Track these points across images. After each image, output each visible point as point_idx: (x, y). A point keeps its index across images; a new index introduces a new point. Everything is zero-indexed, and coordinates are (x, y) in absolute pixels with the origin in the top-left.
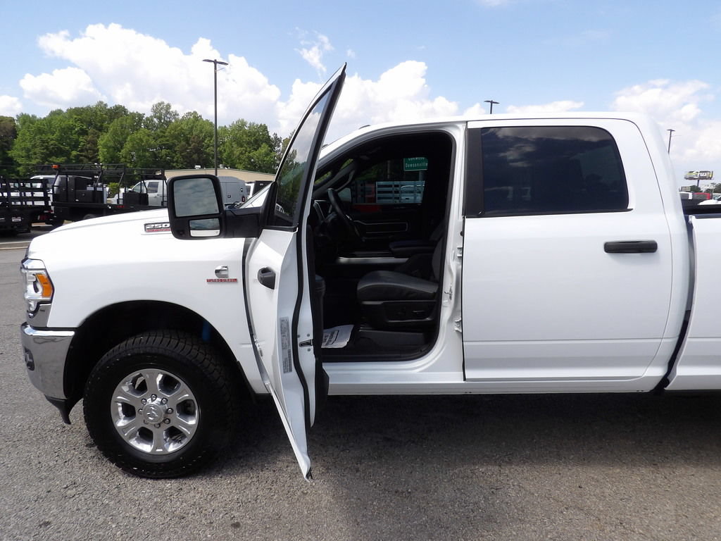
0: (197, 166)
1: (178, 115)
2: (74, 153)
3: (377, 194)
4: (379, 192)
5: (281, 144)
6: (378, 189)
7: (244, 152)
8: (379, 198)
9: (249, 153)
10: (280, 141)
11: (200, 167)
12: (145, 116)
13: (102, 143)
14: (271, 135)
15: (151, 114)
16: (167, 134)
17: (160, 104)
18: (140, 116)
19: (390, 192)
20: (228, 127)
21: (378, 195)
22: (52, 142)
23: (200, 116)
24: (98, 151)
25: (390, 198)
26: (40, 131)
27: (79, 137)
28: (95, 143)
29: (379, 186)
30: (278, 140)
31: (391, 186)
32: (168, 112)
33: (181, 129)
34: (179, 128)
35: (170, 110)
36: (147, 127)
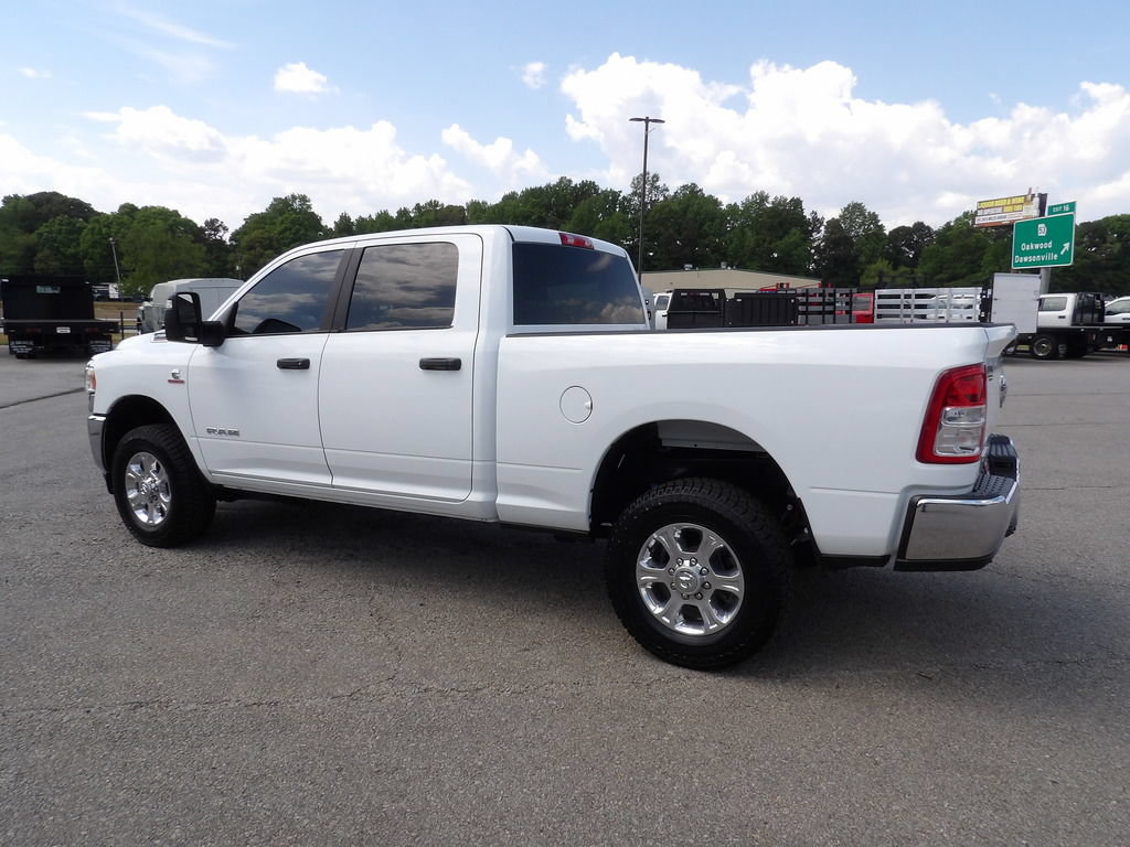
0: (687, 265)
1: (668, 190)
3: (876, 309)
4: (880, 307)
5: (822, 228)
6: (878, 302)
7: (761, 242)
8: (880, 316)
9: (770, 243)
10: (822, 224)
11: (691, 266)
12: (622, 195)
14: (807, 214)
15: (630, 191)
17: (643, 176)
18: (615, 195)
19: (898, 307)
20: (739, 204)
21: (877, 311)
23: (701, 190)
25: (898, 316)
29: (880, 297)
30: (817, 221)
31: (898, 297)
32: (654, 187)
33: (671, 210)
34: (667, 209)
35: (658, 184)
36: (624, 210)
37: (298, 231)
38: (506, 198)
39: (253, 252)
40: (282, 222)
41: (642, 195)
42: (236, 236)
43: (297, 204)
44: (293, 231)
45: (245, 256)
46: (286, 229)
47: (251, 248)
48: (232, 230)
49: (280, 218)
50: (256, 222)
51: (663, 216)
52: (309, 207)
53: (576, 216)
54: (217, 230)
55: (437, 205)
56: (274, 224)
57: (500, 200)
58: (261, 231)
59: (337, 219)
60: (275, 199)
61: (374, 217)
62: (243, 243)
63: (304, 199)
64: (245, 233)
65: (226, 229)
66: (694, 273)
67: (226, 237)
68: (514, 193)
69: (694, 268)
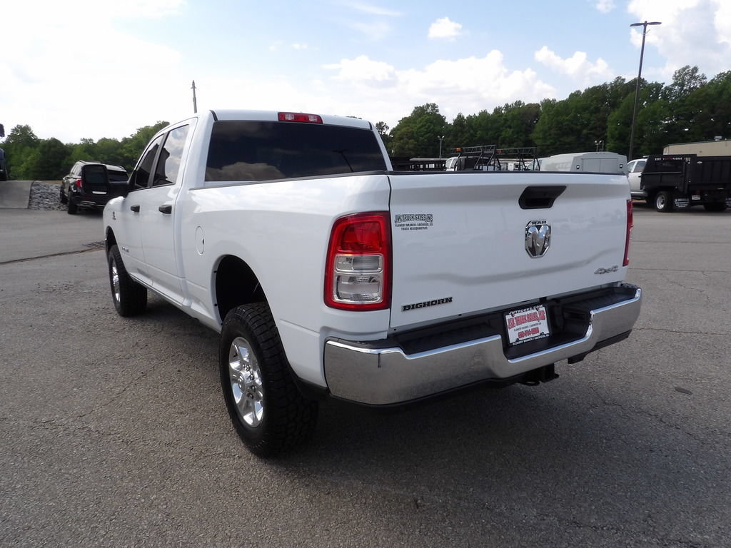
0: (717, 137)
1: (706, 78)
2: (585, 131)
11: (720, 137)
12: (664, 86)
13: (612, 119)
15: (672, 82)
16: (687, 103)
17: (684, 69)
18: (659, 86)
22: (566, 123)
24: (607, 127)
26: (558, 113)
27: (591, 115)
28: (604, 120)
32: (693, 77)
33: (707, 94)
34: (704, 94)
35: (697, 74)
36: (665, 97)
37: (429, 127)
38: (572, 95)
39: (402, 141)
40: (421, 122)
41: (682, 85)
42: (393, 132)
43: (429, 110)
44: (427, 127)
45: (397, 144)
46: (423, 126)
47: (401, 138)
48: (391, 128)
49: (420, 119)
50: (405, 122)
51: (699, 100)
52: (437, 111)
53: (624, 104)
54: (382, 129)
55: (520, 104)
56: (415, 123)
57: (568, 97)
58: (408, 128)
59: (455, 117)
60: (416, 108)
61: (477, 115)
62: (397, 136)
63: (434, 106)
64: (398, 130)
65: (388, 128)
66: (723, 143)
67: (388, 132)
68: (579, 91)
69: (723, 139)
